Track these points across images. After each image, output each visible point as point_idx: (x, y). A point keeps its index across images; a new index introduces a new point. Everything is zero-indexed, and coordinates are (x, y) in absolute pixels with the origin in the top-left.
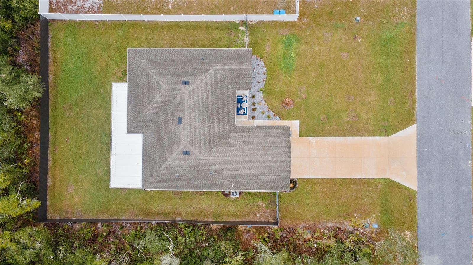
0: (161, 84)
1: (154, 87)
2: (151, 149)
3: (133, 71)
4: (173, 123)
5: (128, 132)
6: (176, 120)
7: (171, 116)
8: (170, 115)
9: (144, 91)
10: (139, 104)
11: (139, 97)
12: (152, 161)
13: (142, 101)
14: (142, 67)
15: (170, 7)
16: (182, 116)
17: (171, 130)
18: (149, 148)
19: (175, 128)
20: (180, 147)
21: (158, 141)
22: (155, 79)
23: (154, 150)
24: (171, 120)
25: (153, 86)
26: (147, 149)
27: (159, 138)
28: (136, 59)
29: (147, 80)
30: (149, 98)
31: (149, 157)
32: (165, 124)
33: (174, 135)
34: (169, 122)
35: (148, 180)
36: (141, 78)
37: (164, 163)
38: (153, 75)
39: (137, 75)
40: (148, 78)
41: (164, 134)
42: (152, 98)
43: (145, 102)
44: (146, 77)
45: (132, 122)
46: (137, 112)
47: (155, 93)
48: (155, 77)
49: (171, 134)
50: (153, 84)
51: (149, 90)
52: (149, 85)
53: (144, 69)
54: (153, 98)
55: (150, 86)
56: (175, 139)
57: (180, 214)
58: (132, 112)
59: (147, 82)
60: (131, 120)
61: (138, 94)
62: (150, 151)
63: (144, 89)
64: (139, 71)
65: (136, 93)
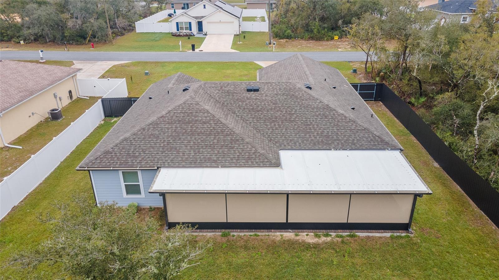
2: (309, 133)
3: (137, 154)
4: (256, 99)
6: (250, 94)
7: (243, 102)
8: (241, 104)
9: (189, 131)
10: (215, 141)
11: (199, 141)
12: (335, 130)
13: (210, 135)
14: (134, 137)
16: (244, 87)
17: (270, 101)
18: (308, 136)
19: (266, 96)
20: (299, 88)
21: (292, 122)
22: (169, 112)
23: (311, 127)
24: (252, 102)
25: (182, 115)
26: (312, 140)
27: (286, 120)
28: (111, 150)
29: (166, 127)
30: (205, 123)
31: (327, 136)
32: (258, 111)
33: (279, 97)
34: (255, 105)
35: (377, 138)
36: (157, 137)
37: (335, 110)
38: (159, 115)
39: (149, 146)
40: (163, 125)
41: (278, 111)
42: (206, 117)
43: (212, 128)
44: (159, 129)
45: (254, 156)
46: (232, 146)
47: (196, 112)
48: (164, 113)
49: (278, 100)
50: (178, 115)
51: (189, 122)
52: (177, 123)
53: (139, 133)
54: (206, 115)
55: (179, 121)
56: (287, 95)
58: (232, 156)
59: (170, 127)
60: (249, 158)
61: (192, 143)
62: (315, 134)
63: (184, 131)
64: (141, 141)
65: (189, 148)
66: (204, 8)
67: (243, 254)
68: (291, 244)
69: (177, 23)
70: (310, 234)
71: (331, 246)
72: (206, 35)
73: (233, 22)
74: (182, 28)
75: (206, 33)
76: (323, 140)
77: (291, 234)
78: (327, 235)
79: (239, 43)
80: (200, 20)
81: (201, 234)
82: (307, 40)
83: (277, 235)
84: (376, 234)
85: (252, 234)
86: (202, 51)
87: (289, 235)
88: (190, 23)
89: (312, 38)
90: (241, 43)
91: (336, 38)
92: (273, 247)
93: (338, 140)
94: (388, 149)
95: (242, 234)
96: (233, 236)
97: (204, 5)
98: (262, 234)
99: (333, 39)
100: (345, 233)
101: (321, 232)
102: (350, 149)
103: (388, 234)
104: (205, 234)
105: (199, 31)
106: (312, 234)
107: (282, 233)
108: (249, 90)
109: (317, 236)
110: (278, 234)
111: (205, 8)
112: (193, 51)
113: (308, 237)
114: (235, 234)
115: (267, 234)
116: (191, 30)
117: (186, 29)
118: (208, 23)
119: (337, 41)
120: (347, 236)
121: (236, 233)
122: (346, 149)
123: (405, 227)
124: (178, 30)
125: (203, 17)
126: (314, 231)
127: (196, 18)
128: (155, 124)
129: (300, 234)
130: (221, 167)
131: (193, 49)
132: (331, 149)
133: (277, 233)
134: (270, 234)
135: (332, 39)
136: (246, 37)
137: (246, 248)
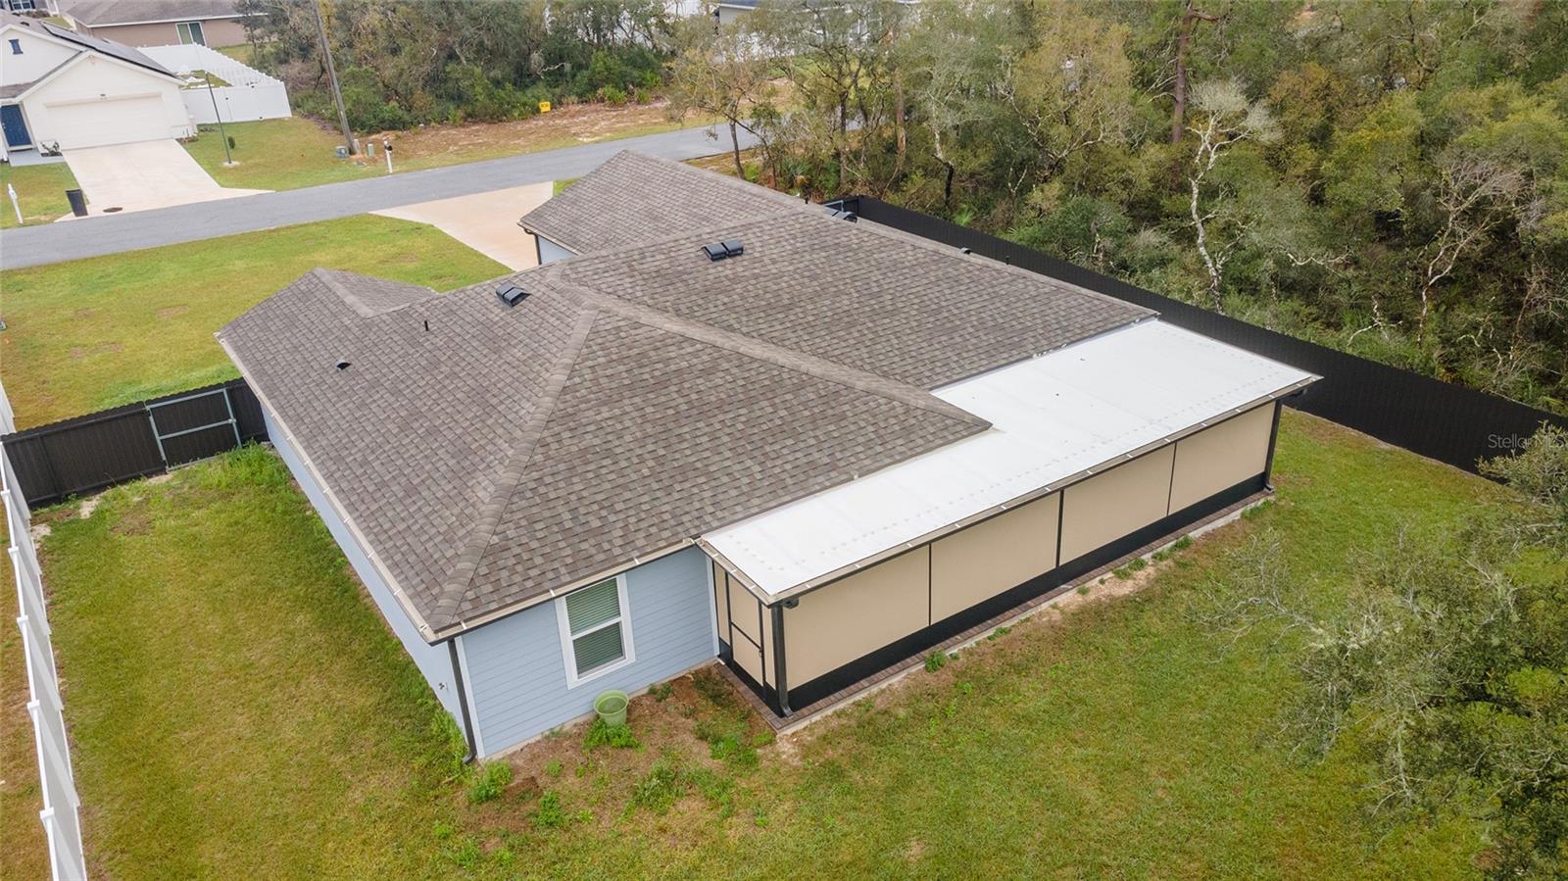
0: (581, 331)
1: (621, 360)
3: (596, 523)
4: (756, 276)
6: (729, 267)
7: (726, 292)
8: (726, 299)
9: (685, 407)
10: (783, 413)
11: (740, 426)
12: (1004, 309)
13: (751, 401)
14: (535, 475)
16: (692, 250)
17: (795, 272)
18: (958, 339)
19: (774, 261)
21: (893, 313)
22: (573, 371)
23: (946, 314)
24: (750, 287)
25: (622, 368)
27: (875, 312)
28: (496, 539)
29: (606, 415)
30: (707, 373)
31: (999, 327)
32: (789, 307)
33: (808, 257)
34: (766, 292)
35: (1096, 302)
36: (609, 453)
38: (552, 388)
39: (607, 486)
40: (591, 413)
41: (837, 295)
42: (696, 355)
43: (741, 382)
44: (592, 428)
45: (913, 421)
46: (837, 411)
47: (656, 349)
48: (559, 377)
49: (813, 267)
50: (609, 372)
51: (661, 384)
52: (627, 394)
53: (539, 458)
54: (690, 349)
55: (630, 388)
56: (823, 249)
58: (861, 439)
59: (617, 412)
60: (907, 430)
61: (726, 439)
62: (971, 330)
63: (671, 412)
64: (568, 481)
65: (728, 454)
66: (15, 53)
67: (1028, 684)
68: (1093, 615)
70: (1105, 577)
71: (1171, 582)
72: (55, 153)
73: (158, 96)
75: (56, 146)
76: (1000, 339)
77: (1070, 594)
78: (1141, 565)
79: (227, 164)
80: (15, 101)
81: (875, 689)
82: (462, 126)
83: (1046, 610)
84: (1219, 522)
85: (991, 632)
86: (120, 209)
87: (1068, 598)
89: (472, 117)
90: (234, 163)
91: (545, 106)
92: (1069, 640)
93: (1026, 329)
94: (1134, 322)
95: (970, 644)
96: (955, 657)
97: (14, 43)
98: (1012, 621)
99: (538, 110)
100: (1166, 545)
101: (1124, 563)
102: (1068, 344)
103: (1235, 515)
104: (884, 685)
105: (11, 145)
106: (1110, 575)
107: (1051, 602)
108: (715, 257)
109: (1123, 576)
110: (1045, 606)
111: (17, 50)
112: (77, 215)
113: (1104, 586)
114: (954, 651)
115: (1023, 617)
118: (50, 107)
119: (555, 118)
120: (1172, 550)
121: (956, 648)
122: (1060, 347)
123: (1259, 483)
125: (19, 89)
126: (1111, 565)
128: (563, 418)
129: (1087, 585)
130: (859, 477)
131: (82, 213)
132: (1030, 357)
133: (1043, 605)
134: (1028, 614)
135: (533, 111)
136: (236, 142)
137: (1018, 669)
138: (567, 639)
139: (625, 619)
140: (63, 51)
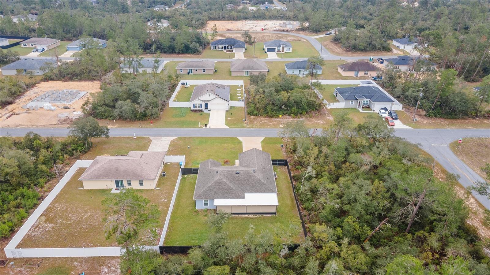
4: (238, 176)
5: (244, 198)
8: (234, 178)
9: (221, 188)
11: (224, 191)
12: (260, 187)
13: (226, 189)
15: (166, 200)
19: (241, 175)
20: (251, 172)
21: (249, 184)
22: (214, 182)
23: (254, 186)
24: (237, 178)
26: (254, 190)
27: (247, 184)
28: (201, 194)
32: (239, 181)
33: (245, 175)
35: (271, 190)
36: (212, 190)
37: (261, 181)
38: (212, 183)
39: (210, 192)
40: (213, 186)
41: (245, 181)
42: (225, 184)
45: (238, 196)
46: (232, 192)
47: (222, 182)
49: (245, 177)
51: (220, 185)
53: (207, 189)
55: (217, 185)
56: (248, 175)
57: (290, 195)
58: (232, 195)
59: (215, 187)
63: (219, 188)
65: (221, 193)
67: (236, 220)
68: (247, 217)
69: (194, 104)
71: (256, 218)
72: (210, 111)
73: (225, 104)
74: (196, 107)
76: (257, 190)
78: (256, 216)
79: (229, 118)
80: (207, 103)
82: (265, 117)
83: (244, 216)
84: (268, 215)
85: (237, 215)
86: (211, 127)
87: (247, 216)
88: (201, 104)
89: (268, 116)
91: (281, 116)
92: (243, 219)
93: (261, 190)
97: (209, 95)
98: (240, 215)
100: (261, 215)
101: (254, 215)
103: (271, 215)
108: (236, 173)
109: (254, 216)
111: (209, 96)
113: (251, 216)
114: (233, 215)
116: (201, 108)
117: (199, 107)
118: (211, 104)
119: (281, 118)
122: (262, 193)
123: (275, 213)
124: (194, 108)
125: (208, 101)
127: (204, 101)
128: (211, 186)
129: (249, 215)
130: (230, 199)
131: (206, 127)
132: (258, 193)
134: (242, 215)
135: (278, 117)
136: (232, 114)
137: (236, 219)
138: (204, 203)
139: (208, 203)
140: (215, 96)
